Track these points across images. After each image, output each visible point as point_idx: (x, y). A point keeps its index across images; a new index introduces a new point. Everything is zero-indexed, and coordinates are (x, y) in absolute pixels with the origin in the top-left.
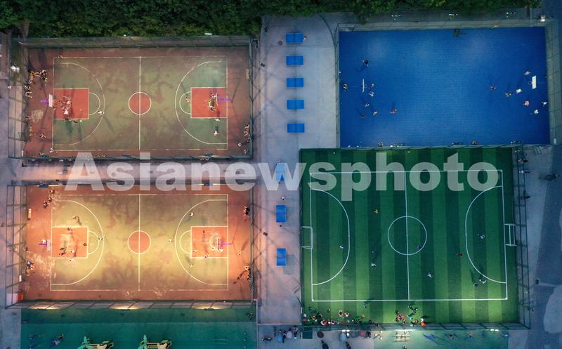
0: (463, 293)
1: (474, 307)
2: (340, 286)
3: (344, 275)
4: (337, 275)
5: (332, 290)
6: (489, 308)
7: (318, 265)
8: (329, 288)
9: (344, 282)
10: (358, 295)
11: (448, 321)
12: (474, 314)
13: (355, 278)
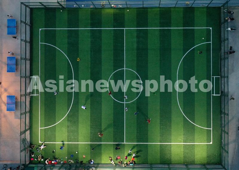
0: (173, 138)
1: (182, 150)
2: (65, 130)
3: (68, 120)
4: (62, 120)
5: (57, 134)
6: (196, 151)
7: (45, 111)
8: (55, 131)
9: (68, 127)
10: (80, 138)
11: (159, 162)
12: (182, 156)
13: (78, 123)
